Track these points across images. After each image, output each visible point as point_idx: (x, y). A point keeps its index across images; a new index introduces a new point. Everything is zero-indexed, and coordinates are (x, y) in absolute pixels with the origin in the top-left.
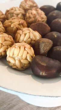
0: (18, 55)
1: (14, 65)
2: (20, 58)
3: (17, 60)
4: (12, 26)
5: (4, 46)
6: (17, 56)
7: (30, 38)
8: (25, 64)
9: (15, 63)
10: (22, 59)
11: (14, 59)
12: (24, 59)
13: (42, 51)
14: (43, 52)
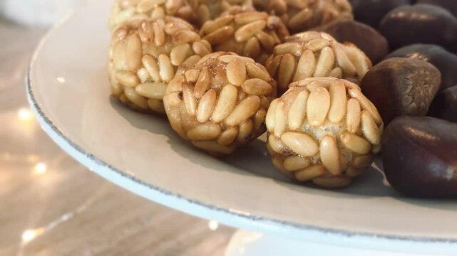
0: (327, 118)
1: (311, 165)
2: (337, 127)
3: (327, 135)
4: (239, 38)
5: (247, 95)
6: (323, 124)
7: (335, 65)
8: (355, 155)
9: (318, 152)
10: (346, 131)
11: (311, 135)
12: (353, 131)
13: (409, 103)
14: (414, 104)
